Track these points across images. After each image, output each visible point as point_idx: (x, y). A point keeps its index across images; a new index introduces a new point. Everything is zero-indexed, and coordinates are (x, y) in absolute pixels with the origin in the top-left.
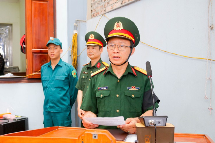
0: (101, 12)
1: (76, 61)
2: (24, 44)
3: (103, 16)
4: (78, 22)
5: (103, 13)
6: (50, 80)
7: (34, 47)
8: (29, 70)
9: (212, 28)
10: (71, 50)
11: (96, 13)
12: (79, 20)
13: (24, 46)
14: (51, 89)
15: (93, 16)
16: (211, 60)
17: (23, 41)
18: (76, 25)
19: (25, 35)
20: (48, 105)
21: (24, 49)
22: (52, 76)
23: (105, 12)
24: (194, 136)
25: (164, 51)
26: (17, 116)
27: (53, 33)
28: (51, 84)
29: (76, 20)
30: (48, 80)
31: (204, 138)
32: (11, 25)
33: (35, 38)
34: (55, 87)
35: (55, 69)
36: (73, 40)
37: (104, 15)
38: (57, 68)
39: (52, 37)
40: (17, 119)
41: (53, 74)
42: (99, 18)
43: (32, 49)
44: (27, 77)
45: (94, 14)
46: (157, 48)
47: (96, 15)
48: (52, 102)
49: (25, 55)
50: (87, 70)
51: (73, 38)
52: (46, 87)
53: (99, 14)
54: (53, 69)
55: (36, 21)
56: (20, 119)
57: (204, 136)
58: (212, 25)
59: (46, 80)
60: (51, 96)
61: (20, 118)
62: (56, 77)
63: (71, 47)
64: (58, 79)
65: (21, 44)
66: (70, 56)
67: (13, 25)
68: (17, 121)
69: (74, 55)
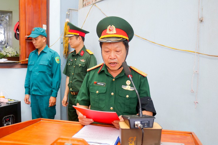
0: (92, 1)
1: (67, 48)
2: (18, 30)
3: (94, 6)
4: (71, 11)
5: (94, 2)
6: (35, 65)
7: (27, 33)
8: (22, 55)
9: (201, 21)
10: (63, 37)
11: (88, 2)
12: (71, 9)
13: (18, 32)
14: (35, 73)
15: (84, 6)
16: (199, 53)
17: (17, 28)
18: (68, 13)
19: (18, 22)
20: (33, 88)
21: (18, 35)
22: (37, 61)
23: (96, 2)
24: (181, 134)
25: (152, 42)
26: (10, 100)
27: (46, 21)
28: (36, 68)
29: (69, 8)
30: (34, 65)
31: (190, 135)
32: (11, 12)
33: (29, 26)
34: (39, 72)
35: (40, 55)
36: (65, 28)
37: (94, 4)
38: (42, 54)
39: (45, 24)
40: (9, 103)
41: (38, 60)
42: (90, 7)
43: (25, 35)
44: (20, 62)
45: (86, 3)
46: (145, 38)
47: (88, 4)
48: (36, 85)
49: (19, 41)
50: (72, 57)
51: (65, 26)
52: (31, 71)
53: (90, 3)
54: (39, 55)
55: (30, 9)
56: (12, 103)
57: (191, 133)
58: (202, 17)
59: (31, 64)
60: (35, 80)
61: (13, 101)
62: (40, 62)
63: (63, 34)
64: (42, 63)
65: (15, 31)
66: (62, 43)
67: (13, 13)
68: (10, 105)
69: (66, 42)
